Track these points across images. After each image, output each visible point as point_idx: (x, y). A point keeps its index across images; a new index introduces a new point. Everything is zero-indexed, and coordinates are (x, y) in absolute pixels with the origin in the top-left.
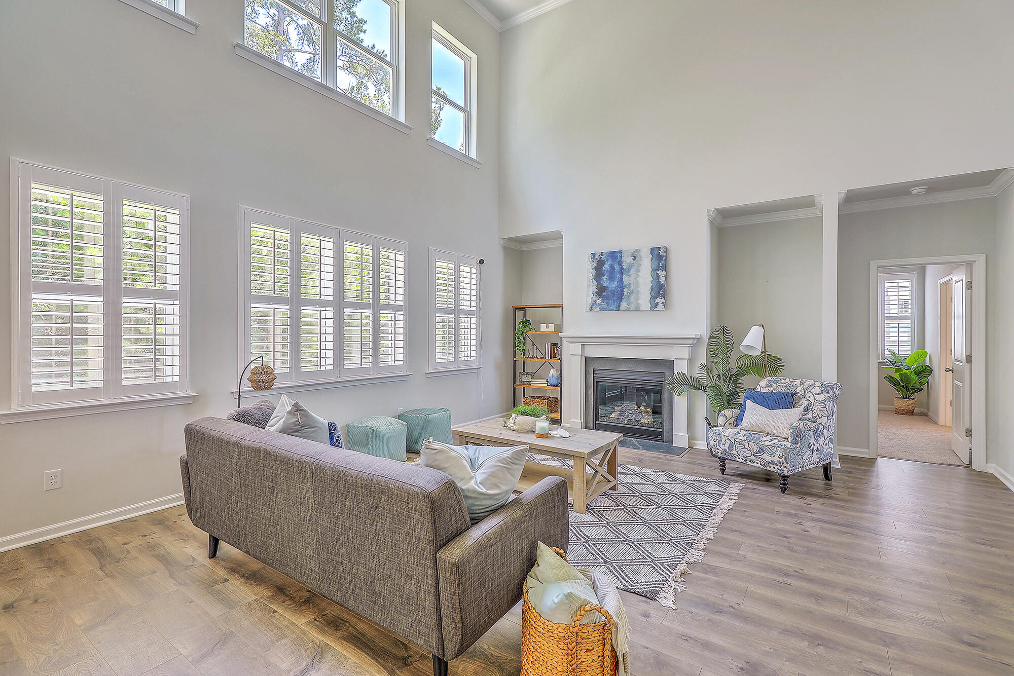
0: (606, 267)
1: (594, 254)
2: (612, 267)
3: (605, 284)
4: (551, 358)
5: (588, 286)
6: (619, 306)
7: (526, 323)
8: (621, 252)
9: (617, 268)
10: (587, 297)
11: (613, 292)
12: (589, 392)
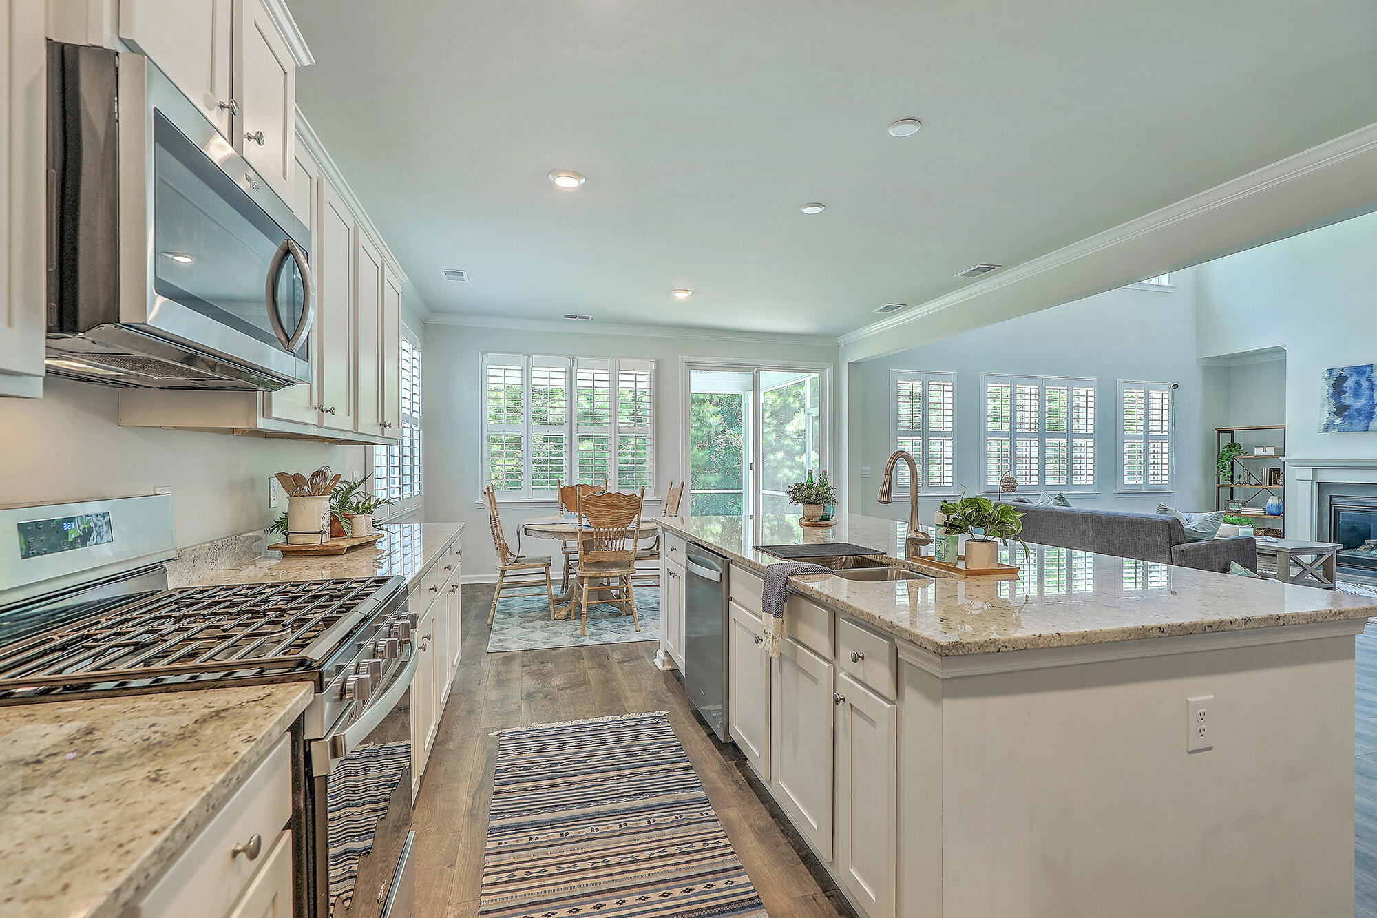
0: (1350, 383)
1: (1330, 371)
2: (1357, 383)
3: (1347, 403)
4: (1270, 484)
5: (1323, 405)
6: (1368, 427)
7: (1235, 447)
8: (1371, 366)
9: (1365, 384)
10: (1320, 417)
11: (1359, 412)
12: (1324, 521)
